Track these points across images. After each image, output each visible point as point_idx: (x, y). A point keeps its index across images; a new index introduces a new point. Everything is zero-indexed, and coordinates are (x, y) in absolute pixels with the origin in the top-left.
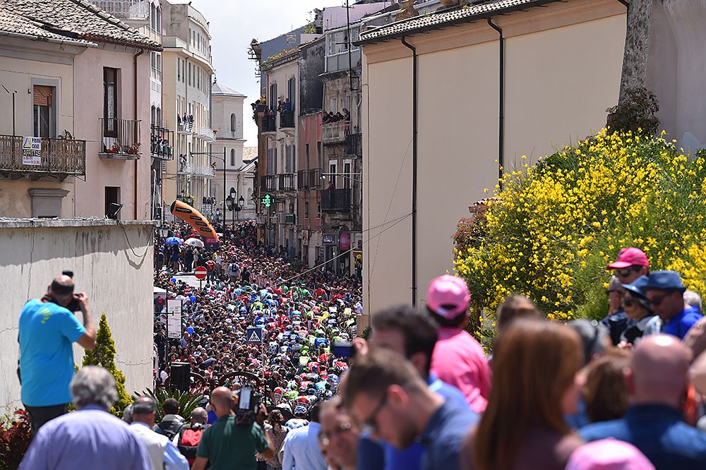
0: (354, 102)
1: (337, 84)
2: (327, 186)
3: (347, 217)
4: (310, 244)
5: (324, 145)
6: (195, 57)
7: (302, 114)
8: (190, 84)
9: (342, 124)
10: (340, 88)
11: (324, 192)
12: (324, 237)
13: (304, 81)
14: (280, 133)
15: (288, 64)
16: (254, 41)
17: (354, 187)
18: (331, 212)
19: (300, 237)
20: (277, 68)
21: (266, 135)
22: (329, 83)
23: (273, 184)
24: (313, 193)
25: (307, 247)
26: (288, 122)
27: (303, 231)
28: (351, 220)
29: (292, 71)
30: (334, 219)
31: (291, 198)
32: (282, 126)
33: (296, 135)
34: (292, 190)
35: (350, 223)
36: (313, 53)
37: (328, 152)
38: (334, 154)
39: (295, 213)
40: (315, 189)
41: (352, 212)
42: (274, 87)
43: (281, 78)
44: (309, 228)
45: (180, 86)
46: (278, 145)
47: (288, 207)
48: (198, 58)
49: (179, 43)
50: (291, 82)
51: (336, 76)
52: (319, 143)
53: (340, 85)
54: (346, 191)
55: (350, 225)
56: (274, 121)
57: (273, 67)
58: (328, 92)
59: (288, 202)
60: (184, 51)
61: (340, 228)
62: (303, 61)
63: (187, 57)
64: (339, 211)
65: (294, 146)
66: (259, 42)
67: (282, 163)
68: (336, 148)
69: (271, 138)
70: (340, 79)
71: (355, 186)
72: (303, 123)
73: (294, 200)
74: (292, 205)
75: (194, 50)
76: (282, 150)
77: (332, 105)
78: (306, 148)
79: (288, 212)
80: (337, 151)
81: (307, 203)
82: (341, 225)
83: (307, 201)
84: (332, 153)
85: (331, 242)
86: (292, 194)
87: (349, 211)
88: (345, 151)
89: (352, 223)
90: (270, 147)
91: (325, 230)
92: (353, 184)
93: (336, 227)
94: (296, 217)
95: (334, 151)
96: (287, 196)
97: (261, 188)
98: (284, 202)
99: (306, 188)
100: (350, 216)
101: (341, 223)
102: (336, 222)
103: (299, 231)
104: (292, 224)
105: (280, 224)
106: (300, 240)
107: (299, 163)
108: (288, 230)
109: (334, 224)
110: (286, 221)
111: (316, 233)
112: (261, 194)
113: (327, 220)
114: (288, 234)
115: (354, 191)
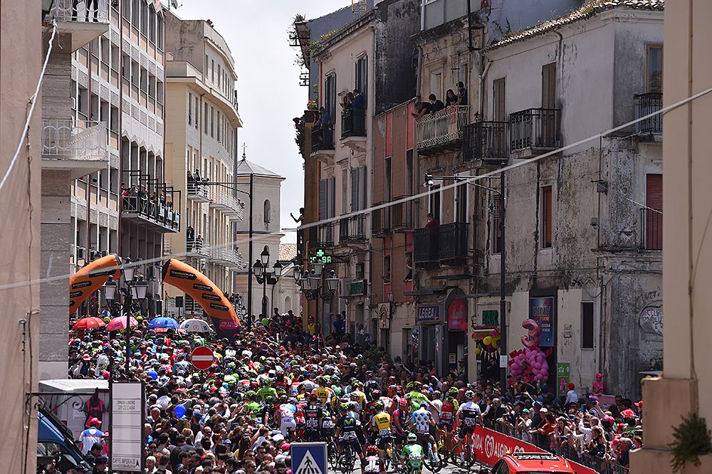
0: (475, 72)
1: (442, 46)
2: (425, 222)
3: (462, 273)
4: (393, 325)
5: (420, 153)
6: (213, 93)
7: (378, 112)
8: (206, 132)
9: (453, 111)
10: (449, 52)
11: (419, 230)
12: (419, 310)
13: (383, 60)
14: (341, 150)
15: (356, 34)
16: (299, 18)
17: (475, 218)
18: (431, 267)
19: (375, 316)
20: (337, 46)
21: (318, 157)
22: (428, 48)
23: (330, 236)
24: (399, 239)
25: (387, 332)
26: (355, 126)
27: (380, 305)
28: (470, 277)
29: (364, 44)
30: (439, 278)
31: (360, 252)
32: (344, 136)
33: (369, 147)
34: (361, 239)
35: (467, 282)
36: (397, 12)
37: (424, 165)
38: (438, 167)
39: (367, 276)
40: (400, 231)
41: (471, 262)
42: (331, 80)
43: (343, 66)
44: (391, 299)
46: (338, 171)
47: (354, 269)
48: (218, 96)
49: (190, 71)
50: (361, 65)
51: (442, 31)
52: (410, 153)
53: (447, 46)
54: (461, 225)
55: (466, 286)
56: (331, 135)
57: (331, 45)
58: (426, 62)
59: (355, 260)
60: (197, 82)
61: (449, 291)
62: (381, 26)
63: (203, 94)
64: (447, 263)
65: (366, 168)
66: (307, 19)
67: (345, 200)
68: (441, 158)
69: (326, 161)
70: (449, 38)
71: (477, 217)
72: (380, 124)
73: (365, 254)
74: (361, 265)
75: (211, 84)
76: (344, 179)
77: (434, 85)
78: (385, 165)
79: (354, 277)
80: (444, 162)
81: (388, 258)
82: (451, 287)
83: (387, 254)
84: (434, 166)
85: (432, 319)
86: (361, 247)
87: (465, 261)
88: (458, 157)
89: (470, 281)
90: (324, 176)
91: (420, 298)
92: (472, 213)
93: (440, 291)
94: (369, 283)
95: (437, 162)
96: (352, 250)
97: (309, 244)
98: (348, 262)
99: (387, 231)
100: (467, 270)
101: (451, 284)
102: (441, 283)
103: (372, 307)
104: (361, 296)
105: (341, 297)
106: (375, 322)
107: (374, 192)
108: (354, 307)
109: (437, 285)
110: (351, 293)
111: (404, 306)
112: (309, 252)
113: (425, 280)
114: (353, 313)
115: (475, 226)
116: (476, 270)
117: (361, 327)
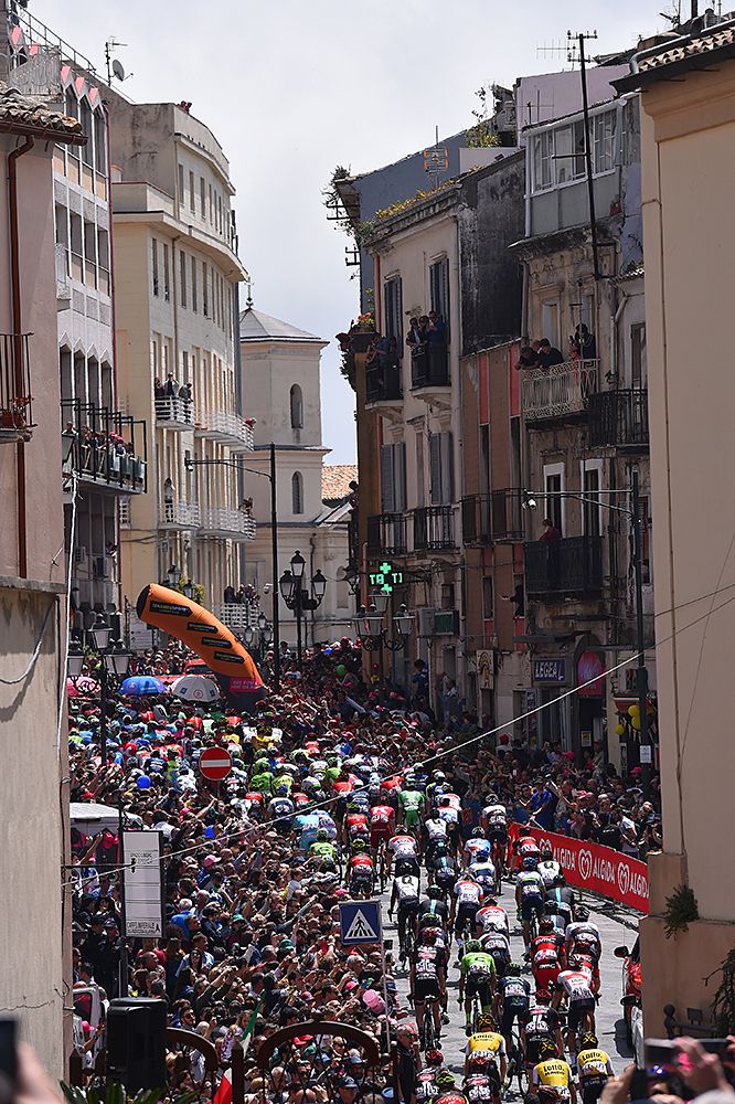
0: (605, 309)
1: (557, 263)
2: (541, 531)
3: (596, 611)
4: (499, 685)
5: (528, 426)
6: (195, 235)
7: (467, 351)
8: (184, 304)
9: (574, 368)
10: (567, 275)
11: (531, 549)
12: (536, 664)
13: (472, 268)
14: (413, 404)
15: (430, 223)
16: (341, 173)
17: (611, 529)
18: (553, 600)
19: (473, 668)
20: (402, 236)
21: (378, 409)
22: (537, 265)
23: (399, 536)
24: (504, 553)
25: (490, 694)
26: (432, 371)
27: (479, 653)
28: (606, 618)
29: (441, 240)
30: (562, 617)
31: (448, 569)
32: (417, 384)
33: (455, 404)
34: (448, 547)
35: (603, 625)
36: (493, 192)
37: (538, 443)
38: (557, 448)
39: (459, 605)
40: (505, 543)
41: (607, 595)
42: (394, 287)
43: (412, 260)
44: (495, 645)
45: (159, 310)
46: (410, 435)
47: (438, 592)
48: (203, 239)
49: (154, 201)
50: (438, 271)
51: (556, 243)
52: (515, 422)
53: (565, 267)
54: (591, 542)
55: (602, 631)
56: (397, 375)
57: (392, 234)
58: (535, 287)
59: (439, 579)
60: (166, 219)
61: (578, 638)
62: (467, 214)
63: (176, 237)
64: (573, 595)
65: (451, 435)
66: (354, 174)
67: (421, 480)
68: (561, 434)
69: (391, 417)
70: (566, 253)
71: (614, 528)
72: (471, 371)
73: (454, 571)
74: (448, 586)
75: (191, 218)
76: (420, 447)
77: (548, 323)
78: (480, 436)
79: (439, 604)
80: (564, 440)
81: (488, 580)
82: (581, 633)
83: (487, 574)
84: (551, 446)
85: (555, 679)
86: (448, 559)
87: (599, 595)
88: (583, 438)
89: (607, 624)
90: (388, 440)
91: (537, 647)
92: (607, 524)
93: (566, 638)
94: (461, 617)
95: (556, 440)
96: (434, 563)
97: (368, 547)
98: (429, 581)
99: (485, 539)
100: (602, 607)
101: (580, 627)
102: (566, 624)
103: (468, 654)
104: (451, 636)
105: (419, 637)
106: (473, 676)
107: (465, 476)
108: (440, 653)
109: (561, 629)
110: (435, 630)
111: (514, 656)
112: (368, 563)
113: (543, 619)
114: (440, 661)
115: (611, 542)
116: (616, 608)
117: (453, 683)
